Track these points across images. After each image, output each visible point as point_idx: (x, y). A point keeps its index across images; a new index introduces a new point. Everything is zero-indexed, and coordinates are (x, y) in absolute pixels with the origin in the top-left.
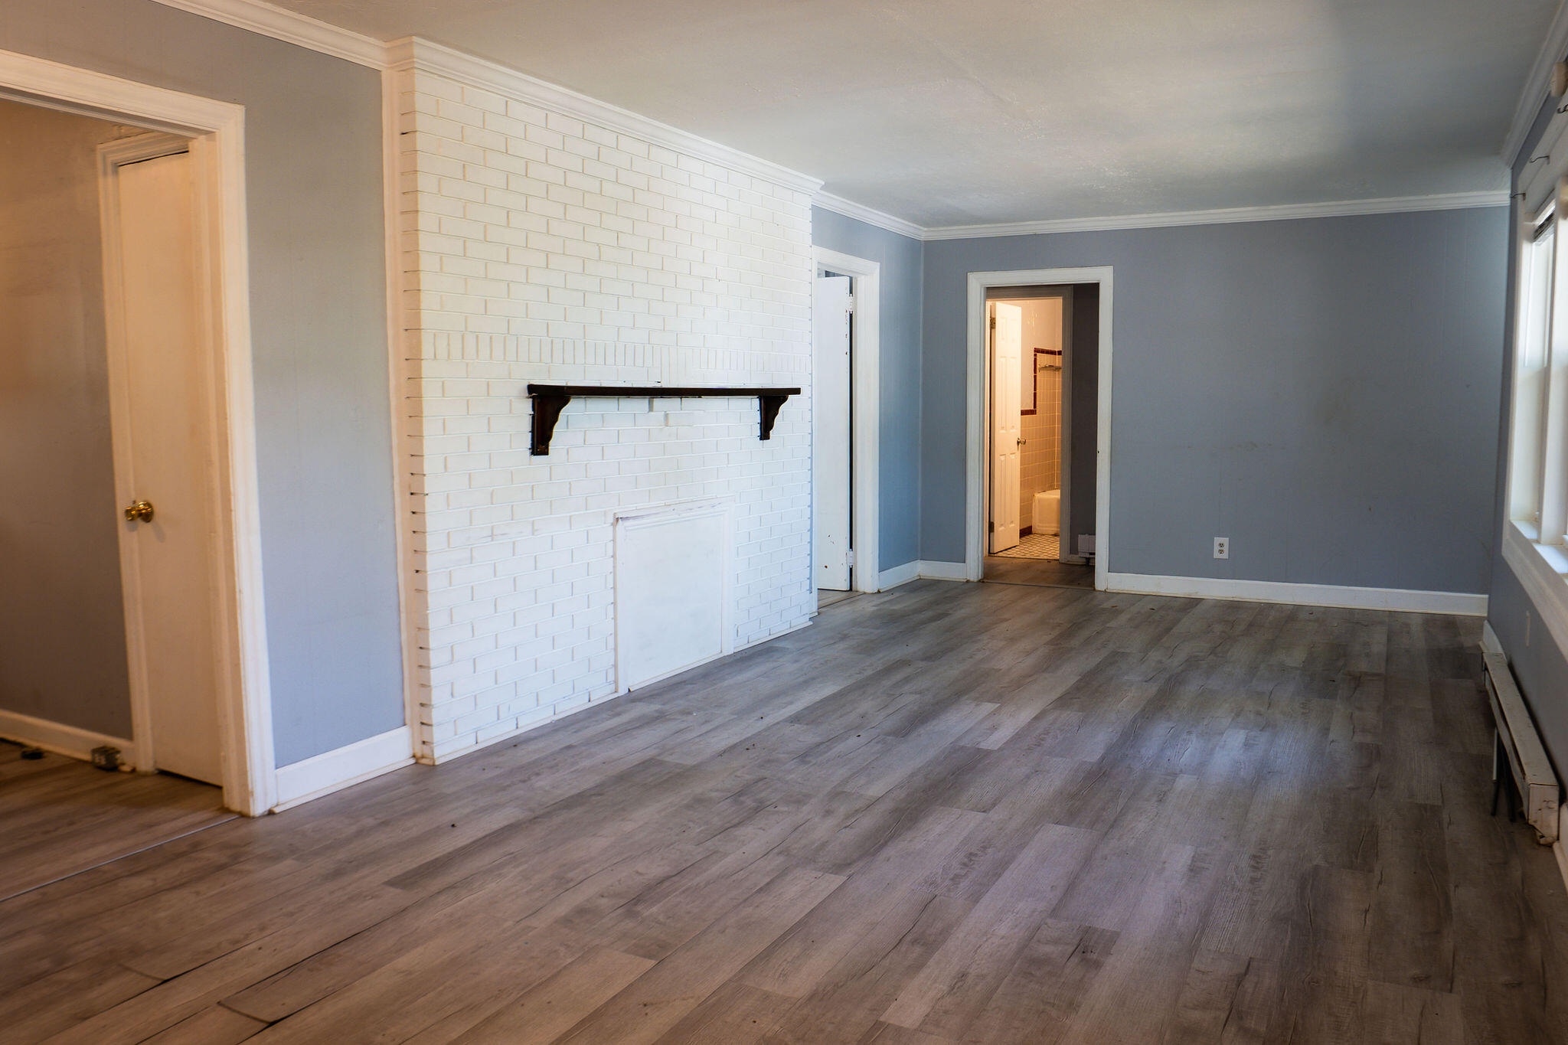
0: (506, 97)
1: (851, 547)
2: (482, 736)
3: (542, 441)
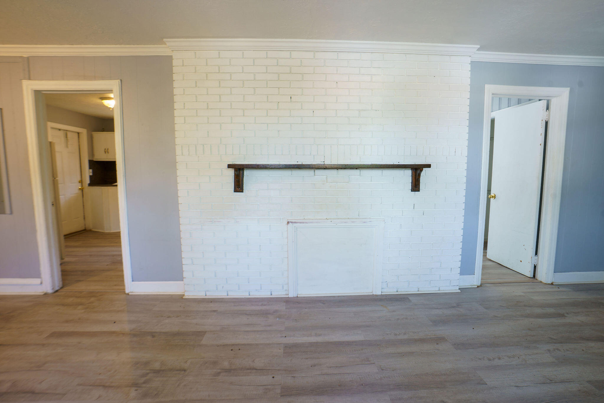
0: (218, 50)
1: (536, 253)
2: (208, 294)
3: (239, 186)
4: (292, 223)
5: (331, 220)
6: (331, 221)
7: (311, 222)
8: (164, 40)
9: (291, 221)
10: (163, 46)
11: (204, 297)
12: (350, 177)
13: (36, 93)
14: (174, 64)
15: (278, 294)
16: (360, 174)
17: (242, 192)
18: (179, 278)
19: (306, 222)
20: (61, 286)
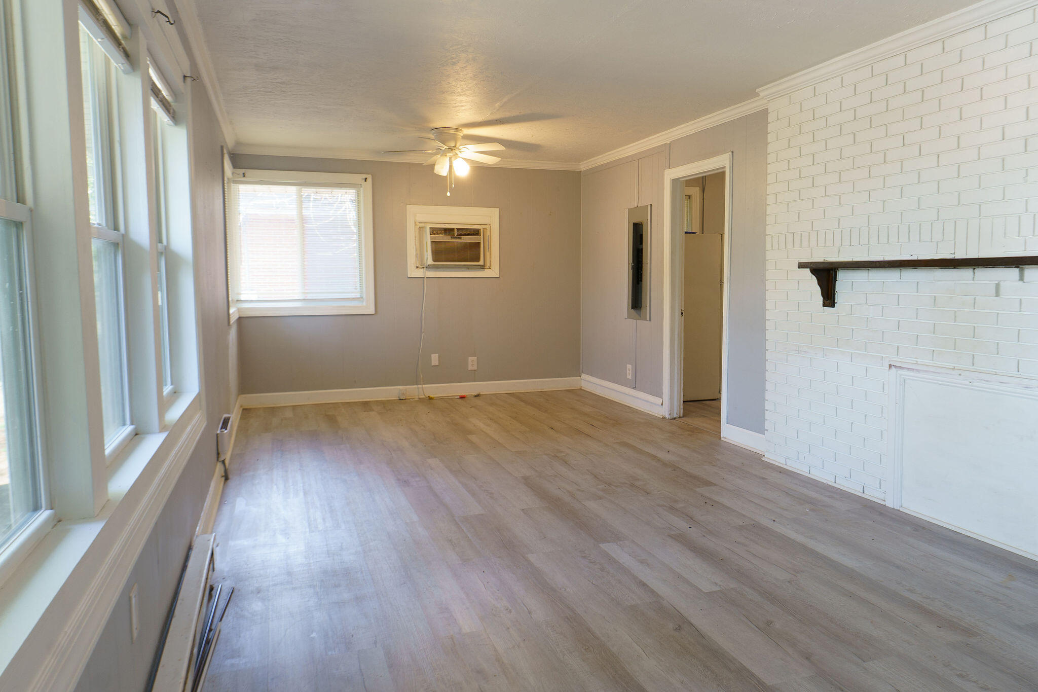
3: (829, 298)
4: (895, 368)
5: (960, 372)
6: (960, 375)
7: (926, 371)
8: (757, 90)
9: (895, 365)
10: (757, 98)
11: (782, 466)
12: (1002, 283)
13: (675, 182)
14: (770, 120)
15: (874, 494)
16: (1021, 278)
17: (833, 306)
18: (761, 430)
19: (918, 370)
20: (682, 415)
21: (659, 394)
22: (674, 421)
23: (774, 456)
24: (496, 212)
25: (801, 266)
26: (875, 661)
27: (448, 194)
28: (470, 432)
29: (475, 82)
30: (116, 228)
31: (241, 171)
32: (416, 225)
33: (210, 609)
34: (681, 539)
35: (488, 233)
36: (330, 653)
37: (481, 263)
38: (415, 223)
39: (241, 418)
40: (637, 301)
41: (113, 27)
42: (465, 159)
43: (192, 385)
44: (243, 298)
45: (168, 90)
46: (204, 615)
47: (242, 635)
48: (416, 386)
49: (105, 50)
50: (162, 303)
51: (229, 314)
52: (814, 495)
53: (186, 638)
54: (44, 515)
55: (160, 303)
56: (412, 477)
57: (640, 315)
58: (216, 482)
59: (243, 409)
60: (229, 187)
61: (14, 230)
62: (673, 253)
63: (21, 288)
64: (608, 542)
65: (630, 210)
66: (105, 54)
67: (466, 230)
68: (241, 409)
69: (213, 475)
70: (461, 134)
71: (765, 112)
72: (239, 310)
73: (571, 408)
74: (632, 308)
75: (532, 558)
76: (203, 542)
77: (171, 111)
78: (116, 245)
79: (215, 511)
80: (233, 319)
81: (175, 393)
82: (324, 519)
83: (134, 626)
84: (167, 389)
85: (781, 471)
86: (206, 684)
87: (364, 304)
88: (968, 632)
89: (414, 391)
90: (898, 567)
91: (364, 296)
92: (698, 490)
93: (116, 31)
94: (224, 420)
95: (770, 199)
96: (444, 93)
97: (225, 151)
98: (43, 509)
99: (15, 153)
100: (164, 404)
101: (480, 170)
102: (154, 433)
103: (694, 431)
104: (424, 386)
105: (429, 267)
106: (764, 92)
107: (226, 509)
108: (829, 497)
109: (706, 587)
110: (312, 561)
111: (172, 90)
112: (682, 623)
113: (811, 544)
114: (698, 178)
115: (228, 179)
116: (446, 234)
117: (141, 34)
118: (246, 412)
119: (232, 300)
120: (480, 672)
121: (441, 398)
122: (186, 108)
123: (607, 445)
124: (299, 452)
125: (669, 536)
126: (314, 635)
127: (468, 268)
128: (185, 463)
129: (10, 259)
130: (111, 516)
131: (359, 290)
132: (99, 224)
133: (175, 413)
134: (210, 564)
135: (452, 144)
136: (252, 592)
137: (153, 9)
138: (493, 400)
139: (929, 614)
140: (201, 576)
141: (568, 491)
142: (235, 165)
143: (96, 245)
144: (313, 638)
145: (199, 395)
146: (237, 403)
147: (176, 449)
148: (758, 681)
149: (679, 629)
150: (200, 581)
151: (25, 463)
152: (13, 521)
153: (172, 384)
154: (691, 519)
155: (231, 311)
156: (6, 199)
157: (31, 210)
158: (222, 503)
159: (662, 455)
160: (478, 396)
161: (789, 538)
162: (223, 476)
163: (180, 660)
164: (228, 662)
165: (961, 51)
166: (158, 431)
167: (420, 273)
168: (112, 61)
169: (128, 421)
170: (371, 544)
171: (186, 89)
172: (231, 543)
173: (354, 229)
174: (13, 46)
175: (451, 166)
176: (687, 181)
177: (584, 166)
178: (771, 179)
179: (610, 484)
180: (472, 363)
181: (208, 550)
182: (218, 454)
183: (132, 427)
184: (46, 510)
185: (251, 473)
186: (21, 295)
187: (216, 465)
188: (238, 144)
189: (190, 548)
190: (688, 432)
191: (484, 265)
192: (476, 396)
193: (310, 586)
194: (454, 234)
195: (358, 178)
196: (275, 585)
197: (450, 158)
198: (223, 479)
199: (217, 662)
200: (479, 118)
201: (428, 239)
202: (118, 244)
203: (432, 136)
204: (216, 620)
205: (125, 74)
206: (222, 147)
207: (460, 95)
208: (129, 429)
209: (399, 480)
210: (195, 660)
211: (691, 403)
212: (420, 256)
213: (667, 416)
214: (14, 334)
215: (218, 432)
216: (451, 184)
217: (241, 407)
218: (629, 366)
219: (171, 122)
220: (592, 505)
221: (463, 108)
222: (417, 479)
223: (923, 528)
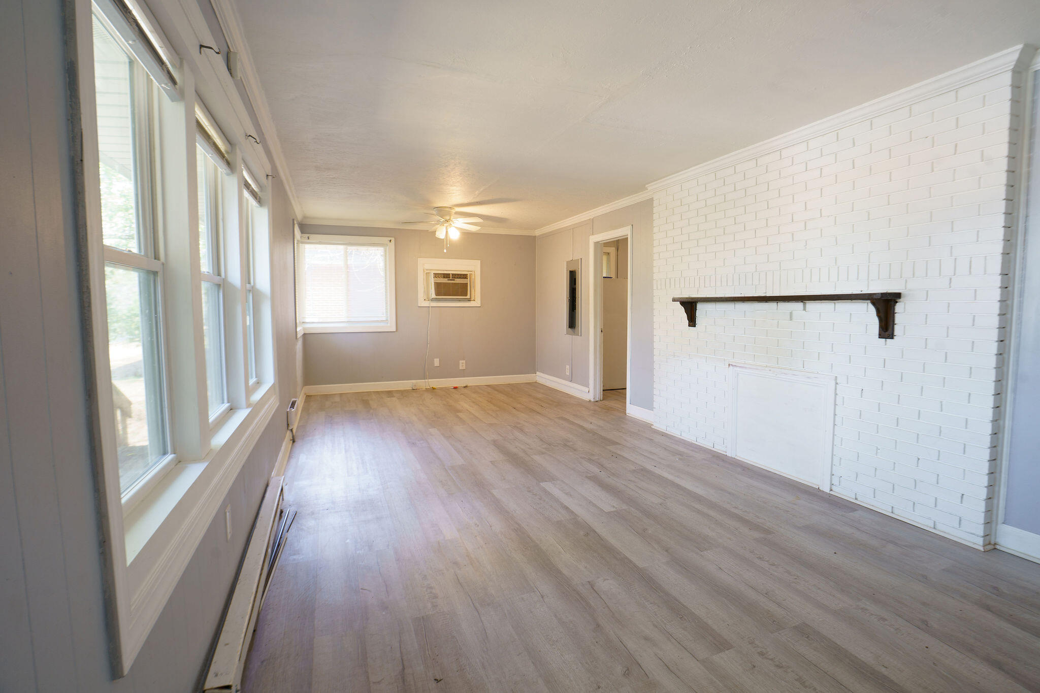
2: (668, 429)
3: (692, 321)
4: (732, 366)
5: (770, 369)
7: (750, 368)
8: (647, 186)
9: (732, 364)
10: (646, 191)
11: (664, 432)
12: (793, 312)
13: (596, 244)
14: (654, 205)
15: (720, 448)
16: (805, 309)
17: (695, 326)
18: (651, 408)
19: (746, 368)
20: (602, 399)
21: (587, 386)
22: (596, 403)
23: (660, 426)
24: (477, 263)
25: (674, 300)
26: (709, 551)
27: (445, 251)
28: (459, 411)
29: (461, 178)
30: (219, 275)
31: (307, 235)
32: (424, 271)
33: (281, 525)
34: (595, 479)
35: (473, 277)
36: (358, 552)
37: (468, 297)
38: (424, 270)
39: (305, 402)
40: (572, 323)
41: (220, 146)
42: (456, 228)
43: (269, 378)
44: (307, 320)
45: (256, 184)
46: (275, 529)
47: (301, 541)
48: (423, 380)
49: (215, 162)
50: (250, 323)
51: (296, 332)
52: (681, 449)
53: (264, 541)
54: (170, 457)
55: (248, 324)
56: (418, 441)
57: (574, 332)
58: (286, 444)
59: (307, 396)
60: (298, 246)
61: (152, 277)
62: (595, 290)
63: (156, 313)
64: (546, 481)
65: (568, 262)
66: (214, 164)
67: (458, 275)
68: (305, 396)
69: (284, 439)
70: (453, 211)
71: (652, 200)
72: (304, 329)
73: (529, 395)
74: (570, 327)
75: (495, 492)
76: (277, 481)
77: (258, 198)
78: (219, 286)
79: (285, 462)
80: (300, 335)
81: (258, 383)
82: (358, 468)
83: (229, 531)
84: (252, 381)
85: (664, 435)
86: (277, 571)
87: (389, 325)
88: (767, 531)
89: (422, 384)
90: (729, 493)
91: (389, 319)
92: (608, 447)
93: (222, 149)
94: (293, 402)
95: (656, 256)
96: (441, 185)
97: (295, 223)
98: (169, 453)
99: (154, 228)
100: (249, 391)
101: (467, 236)
102: (243, 409)
103: (609, 410)
104: (429, 380)
105: (433, 300)
106: (650, 187)
107: (293, 461)
108: (692, 451)
109: (607, 509)
110: (348, 495)
111: (259, 184)
112: (590, 531)
113: (677, 481)
114: (614, 241)
115: (298, 241)
116: (444, 277)
117: (238, 151)
118: (308, 397)
119: (300, 322)
120: (456, 563)
121: (441, 389)
122: (268, 196)
123: (551, 419)
124: (343, 425)
125: (586, 477)
126: (348, 541)
127: (460, 301)
128: (263, 429)
129: (149, 295)
130: (213, 459)
131: (385, 315)
132: (208, 272)
133: (257, 396)
134: (280, 495)
135: (448, 218)
136: (309, 514)
137: (246, 134)
138: (476, 389)
139: (745, 522)
140: (274, 503)
141: (522, 449)
142: (303, 232)
143: (204, 286)
144: (348, 543)
145: (274, 384)
146: (303, 391)
147: (257, 419)
148: (634, 566)
149: (587, 535)
150: (274, 506)
151: (158, 425)
152: (150, 461)
153: (256, 377)
154: (601, 466)
155: (298, 330)
156: (148, 257)
157: (163, 264)
158: (290, 457)
159: (586, 425)
160: (466, 387)
161: (664, 477)
162: (291, 440)
163: (259, 554)
164: (292, 558)
165: (767, 166)
166: (245, 407)
167: (426, 304)
168: (218, 167)
169: (226, 401)
170: (389, 484)
171: (268, 183)
172: (296, 483)
173: (382, 274)
174: (154, 161)
175: (447, 232)
176: (604, 243)
177: (537, 233)
178: (656, 243)
179: (550, 444)
180: (462, 365)
181: (279, 486)
182: (288, 425)
183: (228, 404)
184: (171, 454)
185: (310, 438)
186: (156, 317)
187: (286, 433)
188: (305, 217)
189: (267, 486)
190: (605, 411)
191: (470, 299)
192: (464, 387)
193: (347, 511)
194: (450, 278)
195: (386, 240)
196: (323, 510)
197: (446, 227)
198: (292, 442)
199: (285, 558)
200: (466, 201)
201: (432, 281)
202: (220, 285)
203: (434, 212)
204: (284, 531)
205: (227, 175)
206: (293, 220)
207: (451, 186)
208: (226, 405)
209: (409, 442)
210: (270, 557)
211: (609, 391)
212: (427, 292)
213: (592, 400)
214: (152, 342)
215: (288, 410)
216: (447, 244)
217: (305, 394)
218: (568, 367)
219: (257, 205)
220: (537, 458)
221: (454, 194)
222: (422, 442)
223: (748, 469)
